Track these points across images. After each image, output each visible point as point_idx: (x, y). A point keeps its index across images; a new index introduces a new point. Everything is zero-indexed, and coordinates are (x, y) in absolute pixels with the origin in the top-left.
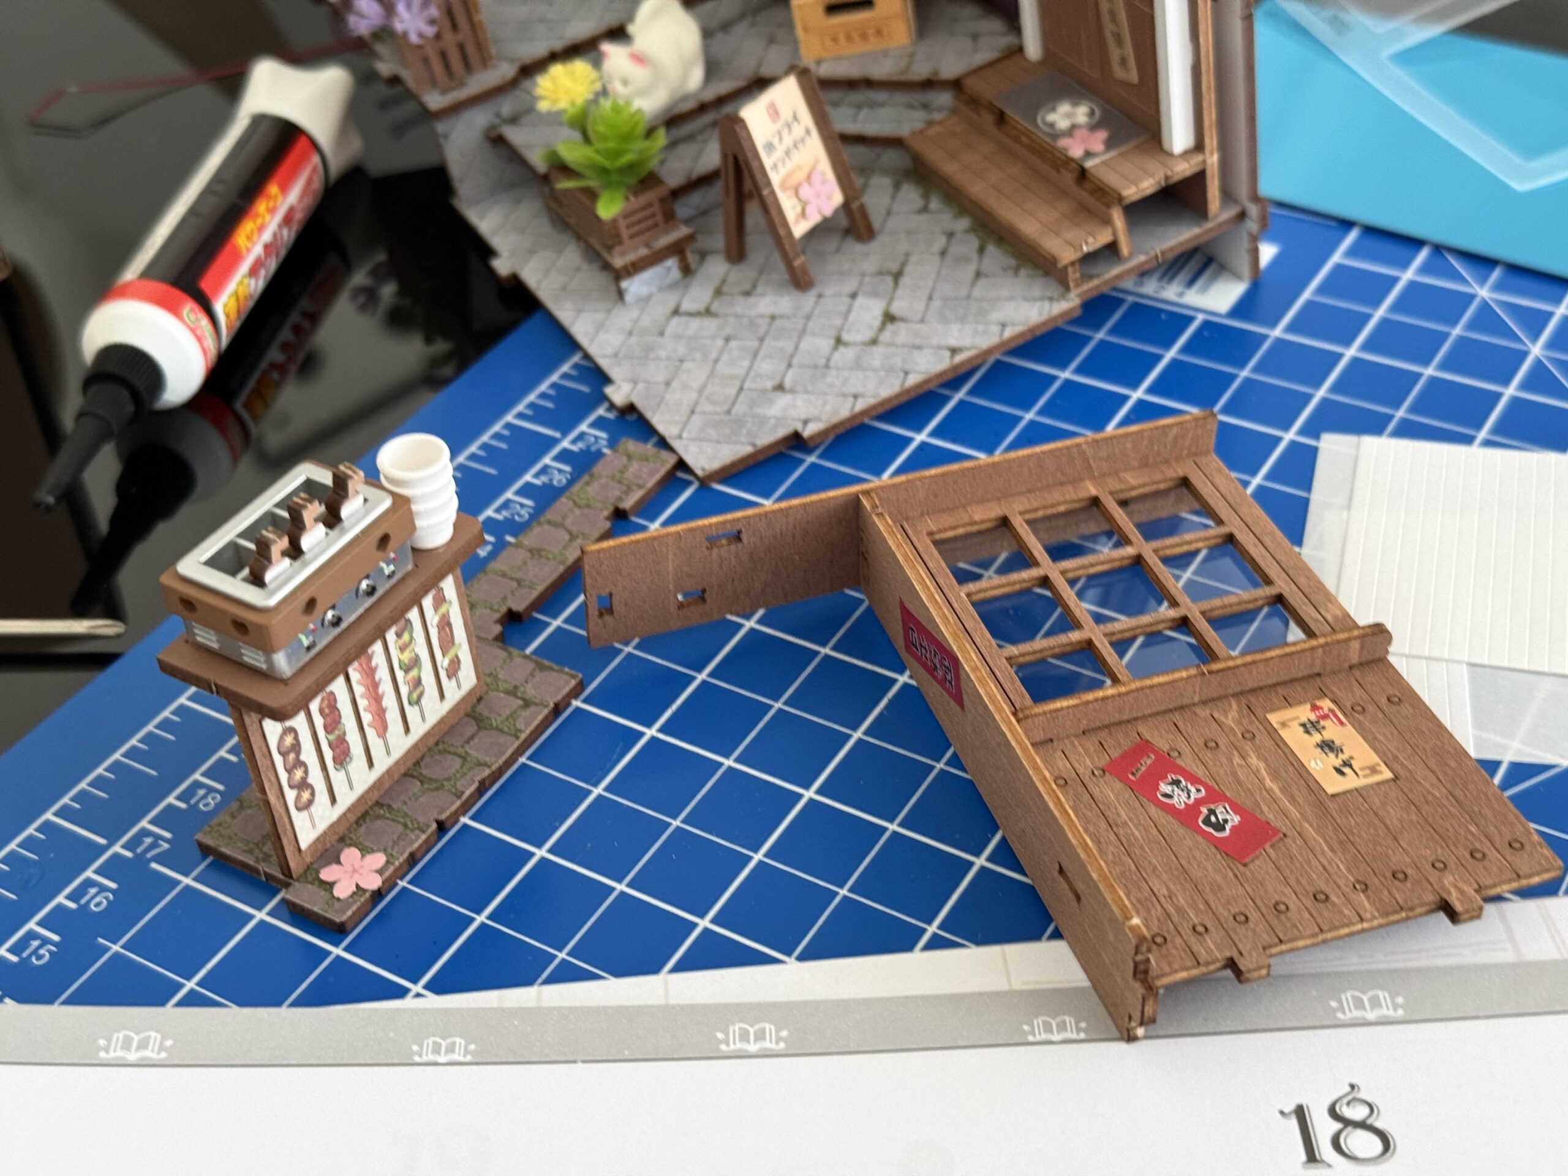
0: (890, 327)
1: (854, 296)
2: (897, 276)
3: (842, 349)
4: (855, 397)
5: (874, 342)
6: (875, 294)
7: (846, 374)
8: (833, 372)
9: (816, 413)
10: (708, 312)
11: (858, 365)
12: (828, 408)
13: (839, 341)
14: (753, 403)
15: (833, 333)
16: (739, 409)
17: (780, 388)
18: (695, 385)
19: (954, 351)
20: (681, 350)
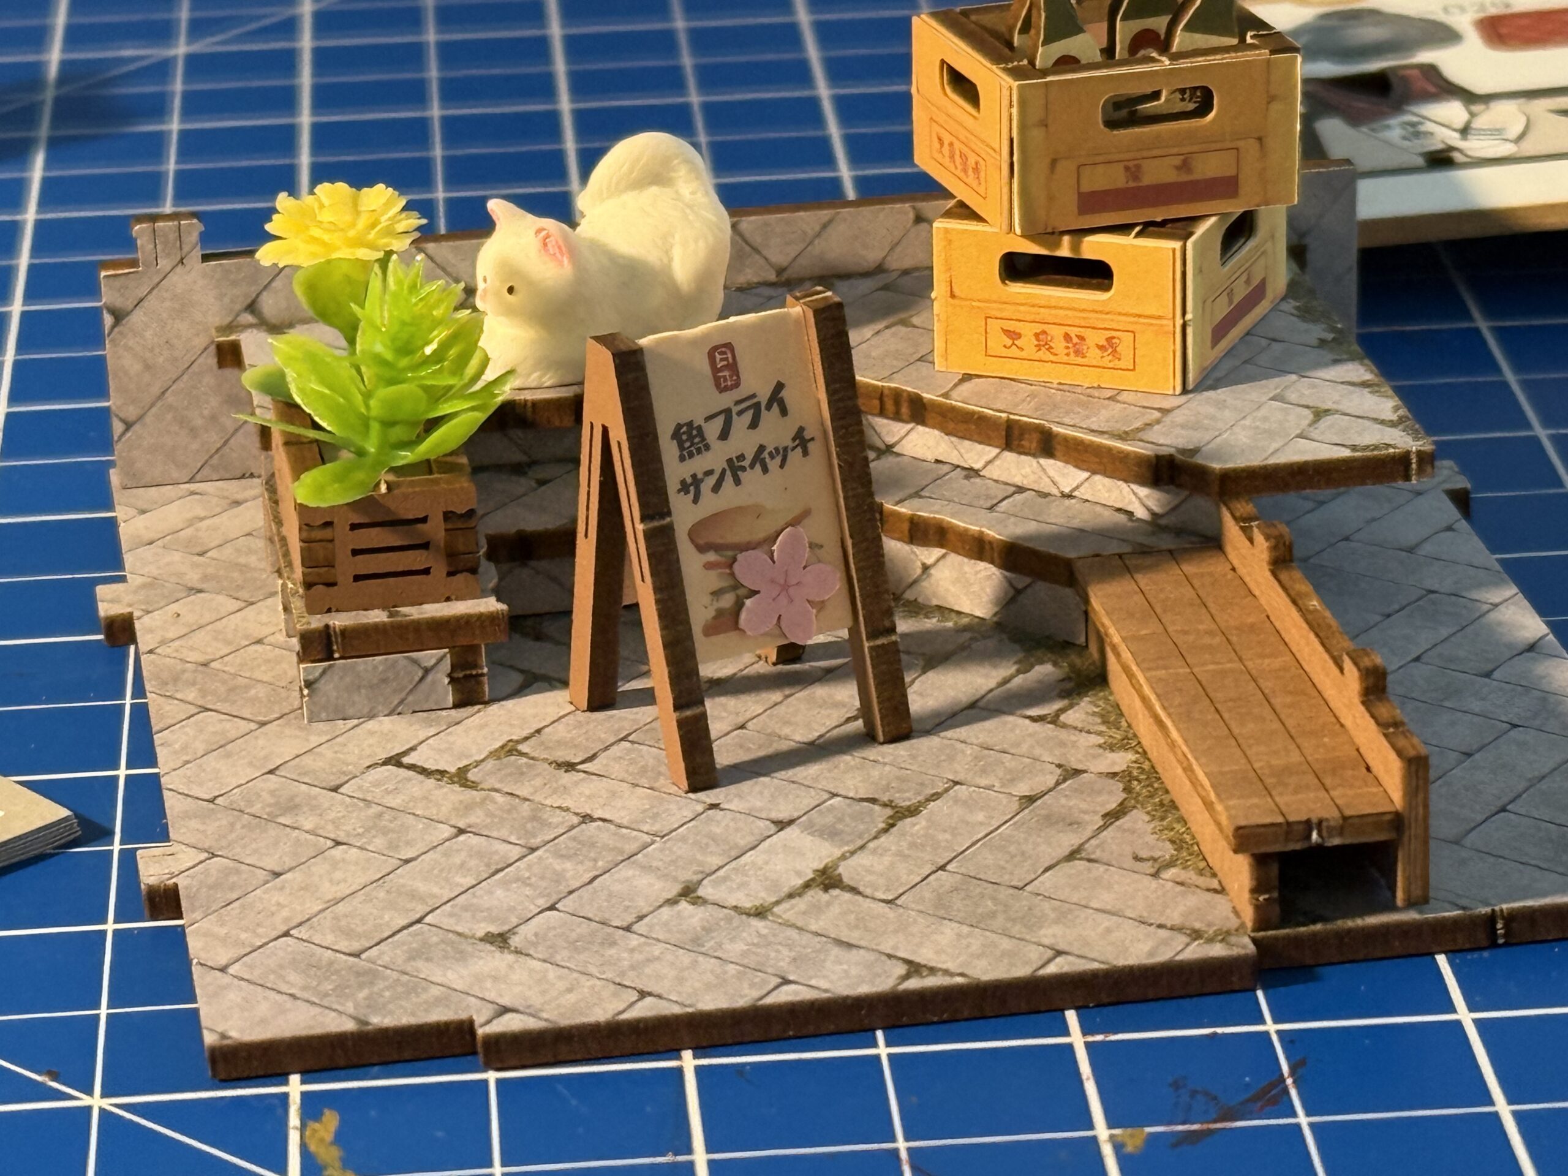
0: (816, 895)
1: (782, 825)
2: (900, 814)
3: (684, 905)
4: (643, 994)
5: (760, 913)
6: (831, 834)
7: (657, 950)
8: (634, 940)
9: (536, 1001)
10: (461, 778)
11: (694, 944)
12: (571, 998)
13: (688, 892)
14: (421, 953)
15: (688, 875)
16: (385, 953)
17: (500, 940)
18: (330, 891)
19: (914, 968)
20: (352, 825)
